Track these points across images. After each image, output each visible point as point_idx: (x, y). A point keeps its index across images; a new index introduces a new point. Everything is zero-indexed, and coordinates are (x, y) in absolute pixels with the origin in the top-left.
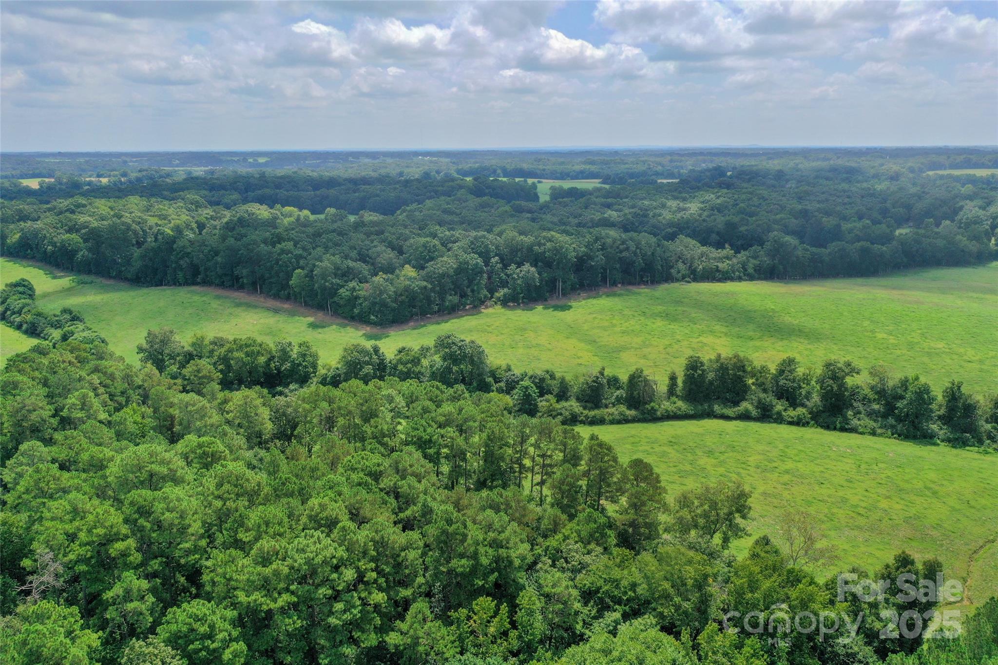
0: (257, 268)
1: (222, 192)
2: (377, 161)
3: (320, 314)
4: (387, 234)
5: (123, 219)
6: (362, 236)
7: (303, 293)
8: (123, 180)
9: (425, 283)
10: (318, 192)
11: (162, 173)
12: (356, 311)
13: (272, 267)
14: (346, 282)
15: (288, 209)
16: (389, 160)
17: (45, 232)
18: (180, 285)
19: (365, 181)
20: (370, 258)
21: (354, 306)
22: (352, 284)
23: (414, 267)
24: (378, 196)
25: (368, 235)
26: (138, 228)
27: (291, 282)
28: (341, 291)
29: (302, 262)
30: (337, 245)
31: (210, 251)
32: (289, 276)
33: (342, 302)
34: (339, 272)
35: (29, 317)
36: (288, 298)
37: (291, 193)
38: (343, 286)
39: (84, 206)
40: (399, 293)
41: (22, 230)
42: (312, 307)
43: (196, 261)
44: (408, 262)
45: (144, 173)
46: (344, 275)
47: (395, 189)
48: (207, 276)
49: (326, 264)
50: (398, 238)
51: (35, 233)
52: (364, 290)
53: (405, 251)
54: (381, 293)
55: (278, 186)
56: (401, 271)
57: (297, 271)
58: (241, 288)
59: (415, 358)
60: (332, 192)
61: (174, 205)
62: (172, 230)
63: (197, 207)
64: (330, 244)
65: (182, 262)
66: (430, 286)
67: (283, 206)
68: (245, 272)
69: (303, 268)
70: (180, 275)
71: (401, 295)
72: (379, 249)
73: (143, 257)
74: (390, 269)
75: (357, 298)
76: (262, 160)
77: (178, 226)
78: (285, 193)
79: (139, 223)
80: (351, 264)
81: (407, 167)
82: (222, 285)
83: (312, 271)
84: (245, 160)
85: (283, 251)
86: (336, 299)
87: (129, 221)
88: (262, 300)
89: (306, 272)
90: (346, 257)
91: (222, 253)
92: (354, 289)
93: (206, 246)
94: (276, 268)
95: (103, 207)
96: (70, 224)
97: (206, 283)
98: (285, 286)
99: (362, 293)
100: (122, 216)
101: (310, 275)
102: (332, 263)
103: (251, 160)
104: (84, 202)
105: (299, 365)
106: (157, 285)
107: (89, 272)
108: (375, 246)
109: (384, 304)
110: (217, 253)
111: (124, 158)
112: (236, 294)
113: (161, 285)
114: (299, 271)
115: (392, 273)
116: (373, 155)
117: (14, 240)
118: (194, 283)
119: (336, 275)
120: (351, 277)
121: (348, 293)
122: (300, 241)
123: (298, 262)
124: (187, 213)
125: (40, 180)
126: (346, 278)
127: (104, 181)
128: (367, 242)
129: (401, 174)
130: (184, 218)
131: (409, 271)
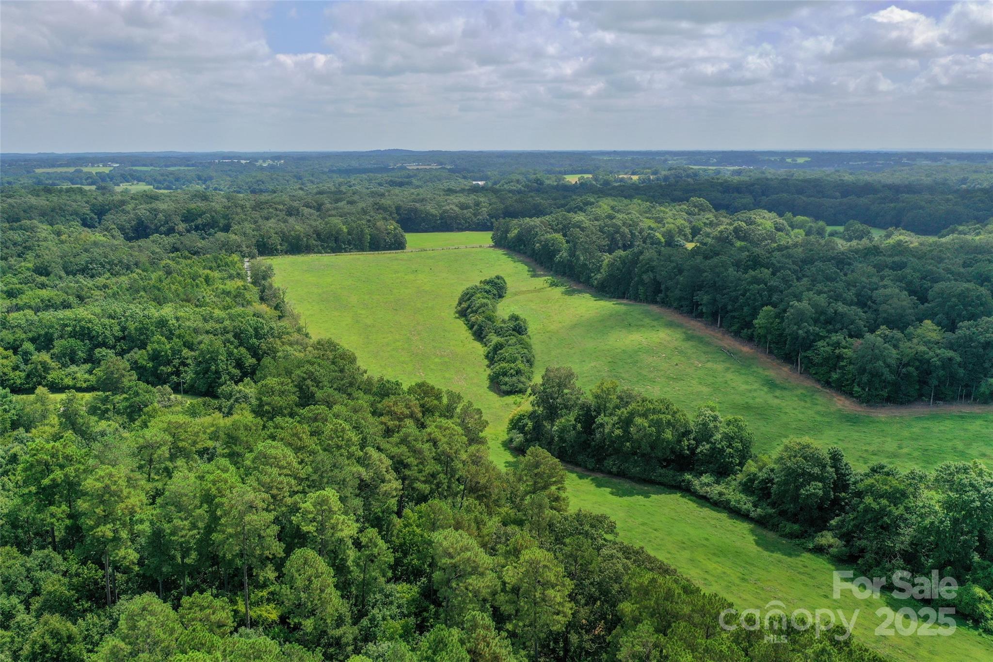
0: (718, 297)
1: (735, 195)
2: (939, 163)
3: (786, 369)
4: (908, 271)
5: (614, 221)
6: (871, 270)
7: (769, 337)
8: (651, 177)
9: (950, 354)
10: (845, 200)
11: (690, 172)
12: (835, 376)
13: (737, 298)
14: (829, 332)
15: (800, 218)
16: (954, 163)
17: (538, 229)
18: (641, 301)
19: (910, 189)
20: (874, 302)
21: (834, 368)
22: (834, 338)
23: (938, 324)
24: (922, 208)
25: (879, 268)
26: (627, 230)
27: (755, 322)
28: (820, 343)
29: (775, 298)
30: (829, 279)
31: (675, 268)
32: (754, 314)
33: (816, 360)
34: (822, 318)
35: (481, 319)
36: (750, 339)
37: (812, 199)
38: (823, 338)
39: (592, 204)
40: (905, 360)
41: (521, 225)
42: (778, 357)
43: (658, 277)
44: (932, 316)
45: (672, 172)
46: (828, 322)
47: (948, 200)
48: (667, 296)
49: (804, 305)
50: (924, 278)
51: (530, 229)
52: (851, 349)
53: (930, 298)
54: (876, 358)
55: (800, 191)
56: (916, 328)
57: (765, 308)
58: (700, 315)
59: (897, 490)
60: (864, 201)
61: (677, 207)
62: (663, 236)
63: (700, 210)
64: (820, 277)
65: (645, 277)
66: (959, 359)
67: (795, 216)
68: (706, 298)
69: (774, 306)
70: (641, 290)
71: (907, 365)
72: (888, 291)
73: (611, 265)
74: (899, 323)
75: (840, 357)
76: (801, 160)
77: (670, 231)
78: (805, 199)
79: (630, 225)
80: (841, 308)
81: (976, 172)
82: (679, 309)
83: (785, 311)
84: (783, 160)
85: (756, 281)
86: (809, 353)
87: (619, 223)
88: (719, 335)
89: (777, 310)
90: (837, 298)
91: (685, 273)
92: (837, 345)
93: (671, 261)
94: (741, 300)
95: (606, 206)
96: (565, 222)
97: (665, 303)
98: (749, 325)
99: (848, 353)
100: (614, 217)
101: (780, 316)
102: (815, 306)
103: (789, 160)
104: (592, 200)
105: (722, 450)
106: (619, 298)
107: (564, 274)
108: (885, 287)
109: (876, 375)
110: (680, 271)
111: (667, 156)
112: (693, 322)
113: (623, 298)
114: (769, 308)
115: (902, 329)
116: (934, 157)
117: (513, 235)
118: (654, 302)
119: (816, 321)
120: (838, 326)
121: (829, 349)
122: (781, 268)
123: (770, 296)
124: (686, 216)
125: (580, 176)
126: (830, 327)
127: (635, 178)
128: (875, 279)
129: (964, 181)
130: (680, 222)
131: (929, 329)
